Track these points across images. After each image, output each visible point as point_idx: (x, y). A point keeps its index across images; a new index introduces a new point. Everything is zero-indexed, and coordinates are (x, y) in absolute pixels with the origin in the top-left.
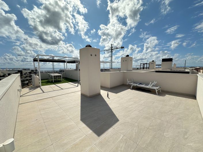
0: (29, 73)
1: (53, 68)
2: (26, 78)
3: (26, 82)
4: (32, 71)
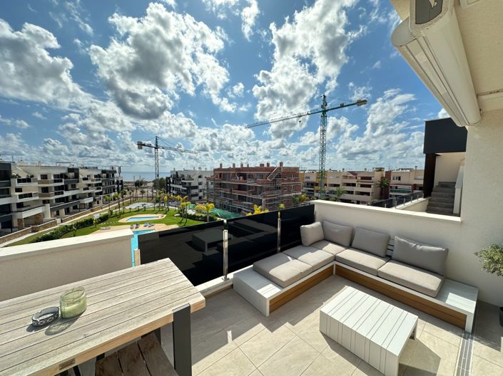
0: (96, 176)
2: (88, 189)
3: (88, 201)
4: (104, 172)
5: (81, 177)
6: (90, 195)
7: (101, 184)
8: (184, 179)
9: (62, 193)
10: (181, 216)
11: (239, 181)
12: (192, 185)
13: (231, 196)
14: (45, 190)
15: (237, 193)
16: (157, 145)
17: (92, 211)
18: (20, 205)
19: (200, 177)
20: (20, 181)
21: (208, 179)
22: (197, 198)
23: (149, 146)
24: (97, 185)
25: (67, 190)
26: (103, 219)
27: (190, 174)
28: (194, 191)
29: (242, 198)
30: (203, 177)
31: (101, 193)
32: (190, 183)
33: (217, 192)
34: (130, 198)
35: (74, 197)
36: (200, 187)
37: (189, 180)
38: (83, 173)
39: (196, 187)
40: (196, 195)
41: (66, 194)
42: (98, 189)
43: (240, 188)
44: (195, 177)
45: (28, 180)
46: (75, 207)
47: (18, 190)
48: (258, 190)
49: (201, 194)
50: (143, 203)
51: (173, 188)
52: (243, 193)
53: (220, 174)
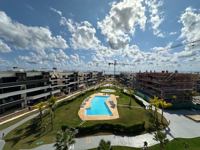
0: (97, 75)
1: (115, 71)
2: (94, 79)
3: (94, 82)
4: (99, 73)
5: (93, 75)
6: (95, 80)
7: (98, 77)
8: (124, 76)
9: (88, 80)
10: (121, 92)
11: (148, 79)
12: (127, 79)
13: (144, 86)
14: (85, 79)
15: (147, 85)
16: (115, 63)
17: (95, 86)
18: (79, 83)
19: (131, 75)
20: (79, 77)
21: (134, 77)
22: (129, 84)
23: (113, 64)
24: (97, 77)
25: (89, 79)
26: (97, 90)
27: (127, 74)
28: (128, 81)
29: (150, 88)
30: (132, 76)
31: (98, 80)
32: (127, 78)
33: (138, 84)
34: (106, 82)
35: (91, 81)
36: (131, 80)
37: (126, 77)
38: (94, 74)
39: (129, 80)
40: (129, 83)
41: (89, 80)
42: (97, 79)
43: (149, 83)
44: (129, 76)
45: (81, 77)
46: (91, 84)
47: (79, 79)
48: (159, 86)
49: (131, 83)
50: (109, 84)
51: (120, 79)
52: (150, 86)
53: (139, 75)
